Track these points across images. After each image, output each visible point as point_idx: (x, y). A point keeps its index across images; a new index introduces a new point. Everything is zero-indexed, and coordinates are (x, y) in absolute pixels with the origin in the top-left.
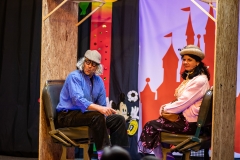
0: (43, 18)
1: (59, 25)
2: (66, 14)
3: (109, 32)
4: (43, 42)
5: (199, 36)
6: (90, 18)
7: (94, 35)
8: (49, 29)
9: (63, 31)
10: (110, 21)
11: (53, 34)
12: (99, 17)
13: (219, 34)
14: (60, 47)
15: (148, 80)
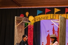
0: (15, 27)
1: (19, 29)
2: (21, 26)
3: (33, 30)
4: (15, 33)
5: (56, 31)
6: (28, 27)
7: (29, 31)
8: (16, 30)
9: (20, 30)
10: (33, 28)
11: (18, 31)
12: (30, 27)
13: (60, 31)
14: (20, 34)
15: (43, 43)
